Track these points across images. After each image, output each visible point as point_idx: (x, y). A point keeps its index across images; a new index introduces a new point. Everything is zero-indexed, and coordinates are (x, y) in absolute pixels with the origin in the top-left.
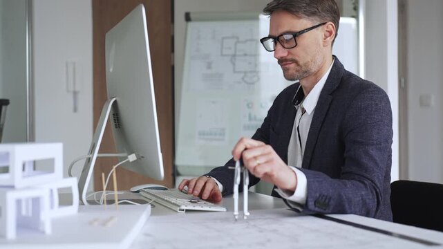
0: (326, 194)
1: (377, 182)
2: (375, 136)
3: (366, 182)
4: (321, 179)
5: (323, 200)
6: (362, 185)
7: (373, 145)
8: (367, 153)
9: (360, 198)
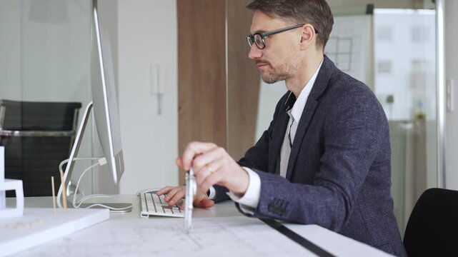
0: (282, 198)
1: (347, 189)
2: (353, 141)
3: (334, 189)
4: (277, 182)
5: (279, 204)
6: (329, 192)
7: (349, 149)
8: (340, 158)
9: (324, 206)
